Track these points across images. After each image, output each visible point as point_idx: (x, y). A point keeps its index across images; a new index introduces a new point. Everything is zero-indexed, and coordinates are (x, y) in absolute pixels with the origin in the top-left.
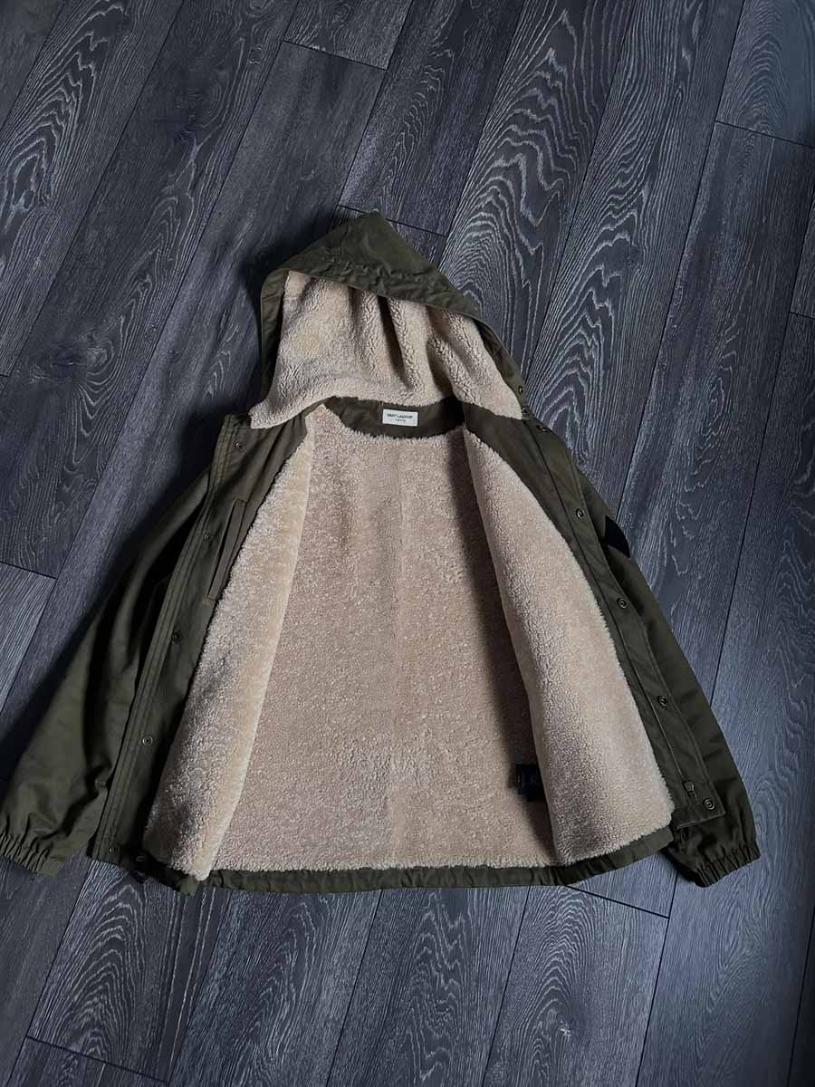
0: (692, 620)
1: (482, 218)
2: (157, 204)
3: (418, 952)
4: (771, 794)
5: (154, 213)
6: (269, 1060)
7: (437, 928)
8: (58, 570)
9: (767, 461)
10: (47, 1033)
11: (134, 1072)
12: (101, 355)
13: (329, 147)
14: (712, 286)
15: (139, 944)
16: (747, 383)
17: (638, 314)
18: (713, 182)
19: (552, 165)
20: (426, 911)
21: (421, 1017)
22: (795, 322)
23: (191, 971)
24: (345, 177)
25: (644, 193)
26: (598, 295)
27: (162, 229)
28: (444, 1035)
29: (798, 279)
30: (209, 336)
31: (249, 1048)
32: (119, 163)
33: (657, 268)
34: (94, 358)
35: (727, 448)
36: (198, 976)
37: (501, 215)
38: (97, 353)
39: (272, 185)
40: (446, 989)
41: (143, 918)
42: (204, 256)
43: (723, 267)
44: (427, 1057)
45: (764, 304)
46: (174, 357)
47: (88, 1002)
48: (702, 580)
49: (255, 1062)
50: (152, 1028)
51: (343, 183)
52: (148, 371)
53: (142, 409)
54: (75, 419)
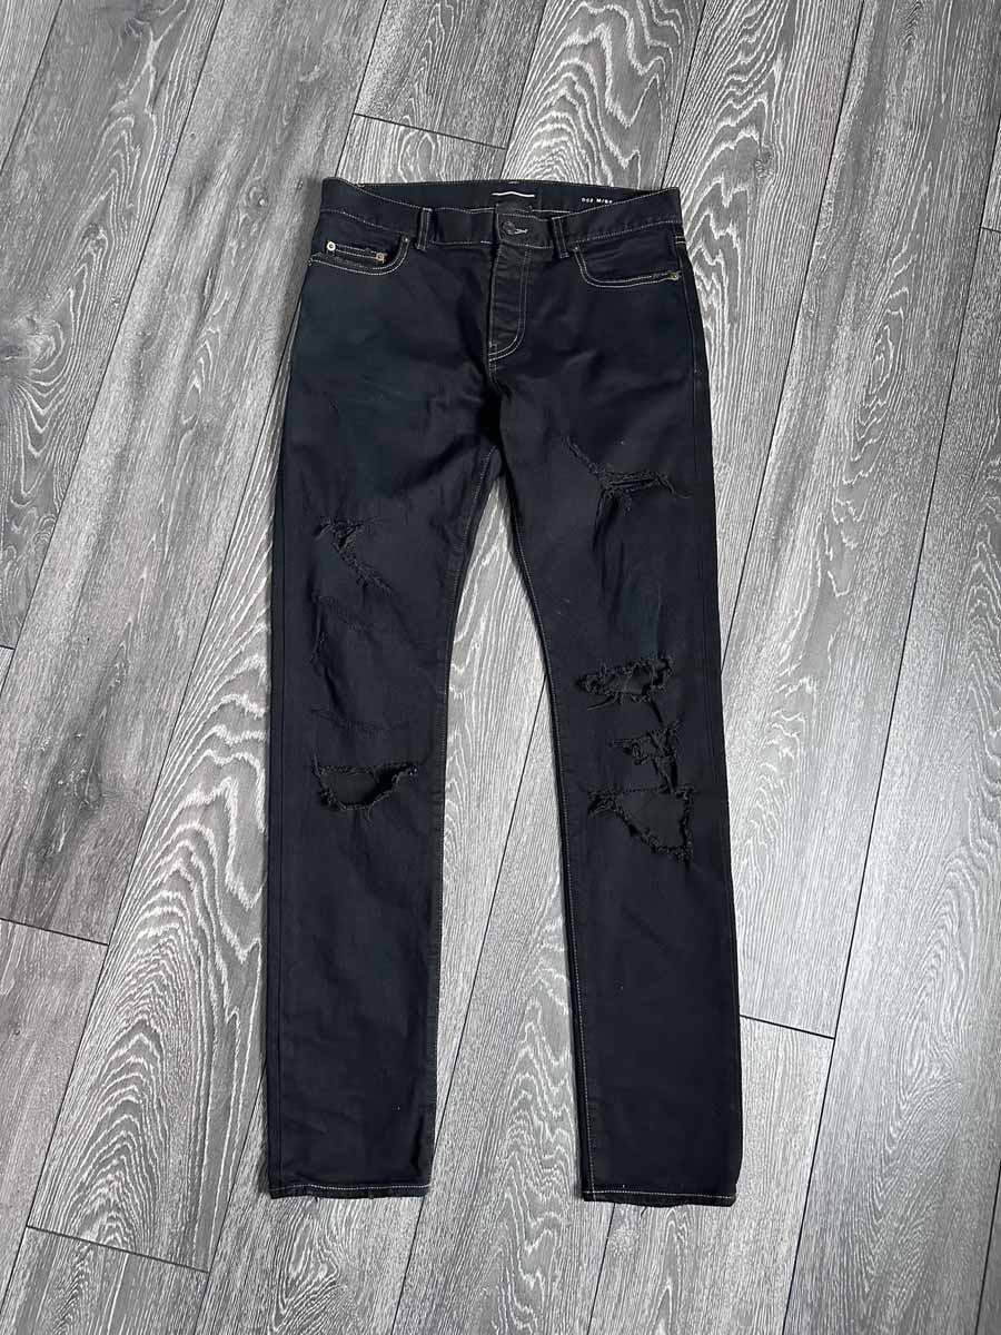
0: (856, 655)
1: (555, 120)
2: (105, 128)
3: (515, 1097)
4: (964, 876)
5: (104, 140)
6: (333, 1239)
7: (537, 1067)
8: (15, 637)
9: (953, 436)
10: (52, 1223)
11: (165, 1261)
12: (48, 344)
13: (337, 30)
14: (874, 196)
15: (160, 1107)
16: (924, 333)
17: (773, 242)
18: (873, 46)
19: (647, 38)
20: (523, 1046)
21: (522, 1177)
22: (988, 242)
23: (228, 1136)
24: (361, 73)
25: (777, 69)
26: (717, 219)
27: (115, 162)
28: (552, 1197)
29: (992, 181)
30: (189, 309)
31: (308, 1226)
32: (49, 73)
33: (797, 178)
34: (38, 350)
35: (898, 423)
36: (237, 1141)
37: (580, 112)
38: (41, 342)
39: (261, 91)
40: (552, 1141)
41: (162, 1072)
42: (175, 198)
43: (888, 172)
44: (532, 1225)
45: (946, 217)
46: (146, 341)
47: (100, 1181)
48: (870, 601)
49: (315, 1241)
50: (183, 1207)
51: (359, 81)
52: (111, 363)
53: (107, 415)
54: (19, 434)
